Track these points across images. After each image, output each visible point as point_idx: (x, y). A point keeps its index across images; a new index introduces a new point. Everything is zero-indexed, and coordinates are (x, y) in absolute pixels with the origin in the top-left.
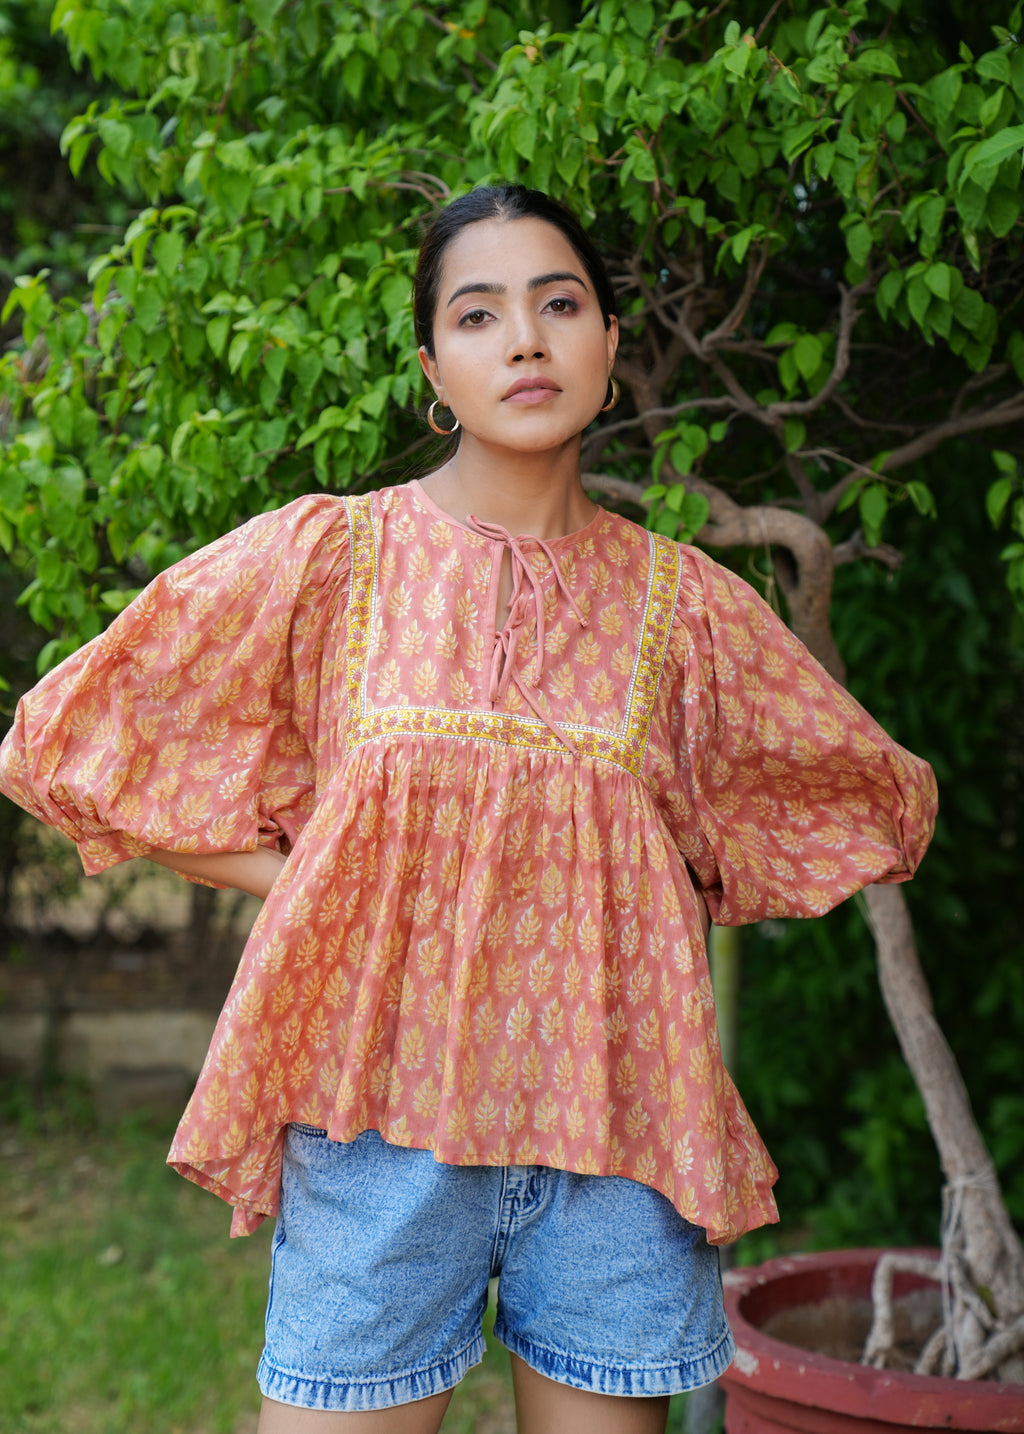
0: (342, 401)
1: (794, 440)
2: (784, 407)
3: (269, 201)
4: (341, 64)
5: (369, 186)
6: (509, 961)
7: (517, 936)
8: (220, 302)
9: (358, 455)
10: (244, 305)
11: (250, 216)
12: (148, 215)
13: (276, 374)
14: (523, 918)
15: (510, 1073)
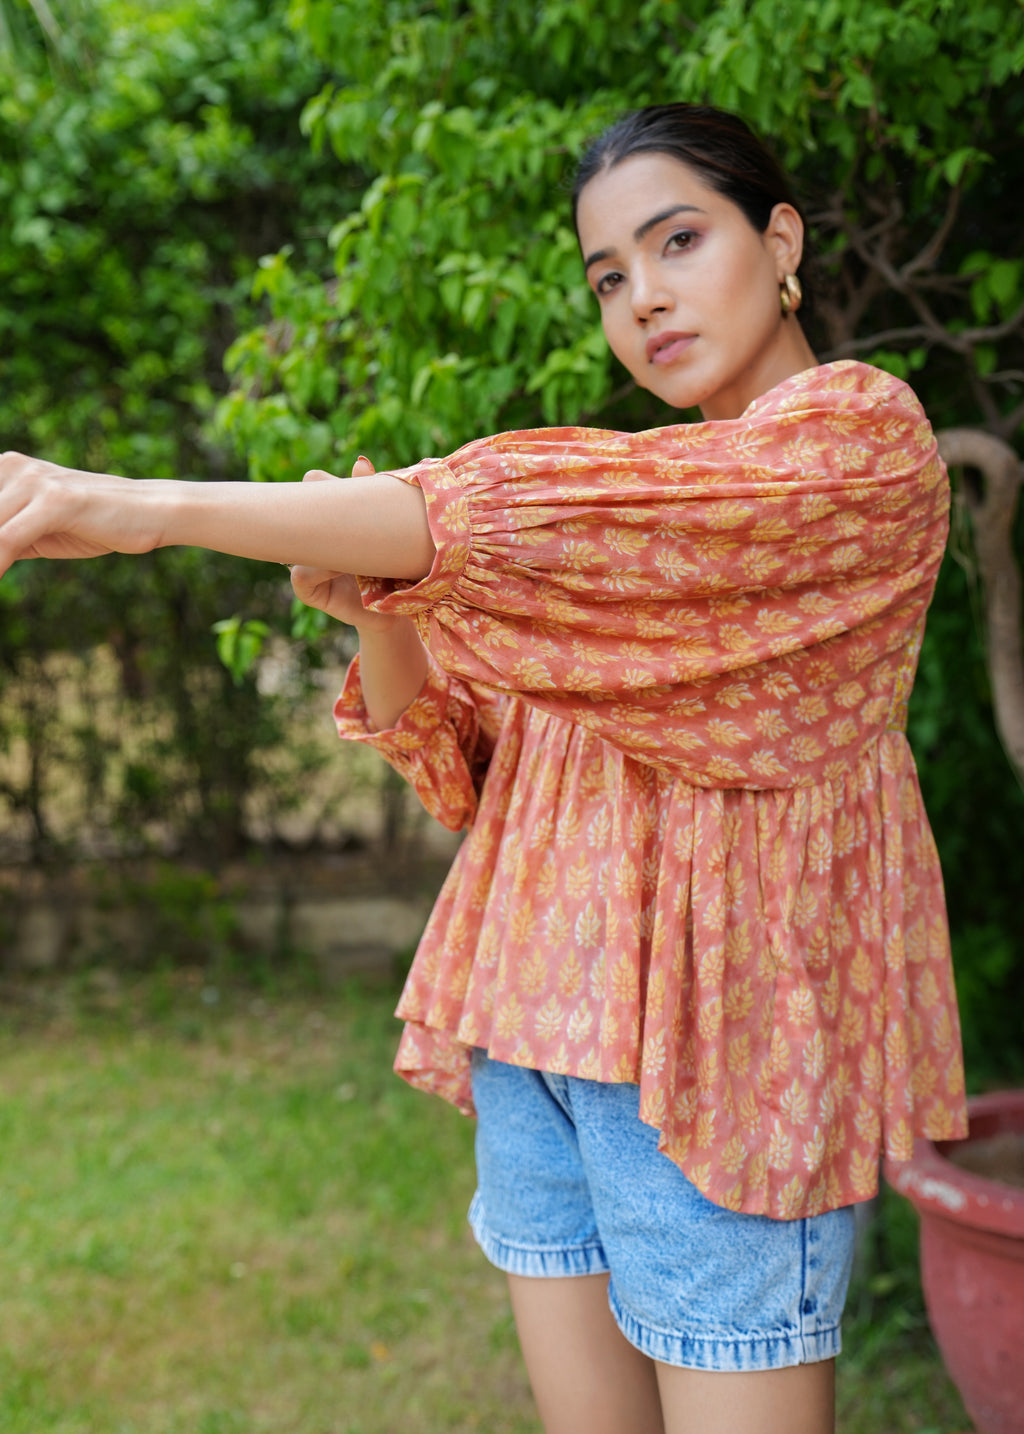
0: (567, 344)
1: (985, 365)
2: (976, 334)
3: (491, 165)
4: (552, 33)
5: (583, 145)
6: (581, 863)
7: (591, 838)
8: (450, 263)
9: (585, 394)
10: (474, 261)
11: (474, 180)
12: (382, 184)
13: (507, 323)
14: (596, 819)
15: (576, 979)
